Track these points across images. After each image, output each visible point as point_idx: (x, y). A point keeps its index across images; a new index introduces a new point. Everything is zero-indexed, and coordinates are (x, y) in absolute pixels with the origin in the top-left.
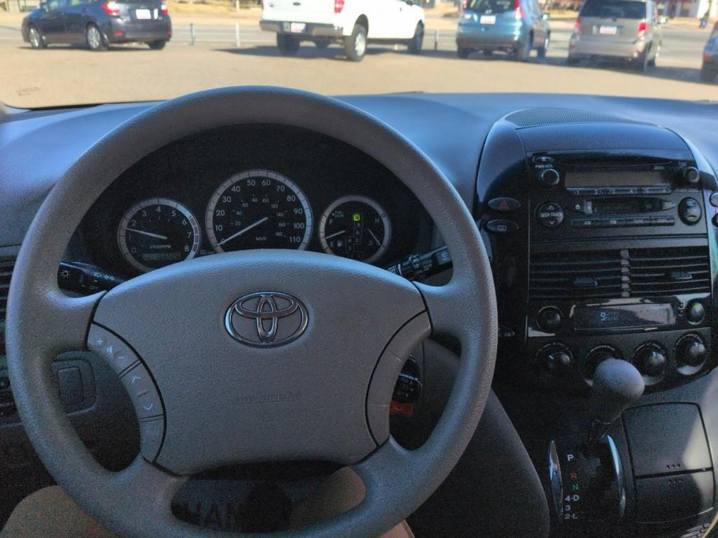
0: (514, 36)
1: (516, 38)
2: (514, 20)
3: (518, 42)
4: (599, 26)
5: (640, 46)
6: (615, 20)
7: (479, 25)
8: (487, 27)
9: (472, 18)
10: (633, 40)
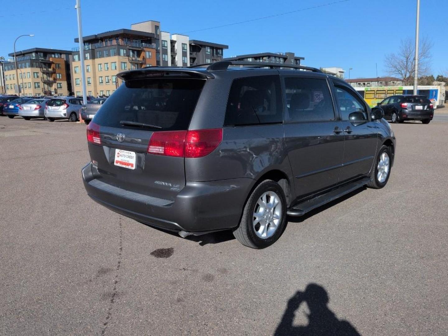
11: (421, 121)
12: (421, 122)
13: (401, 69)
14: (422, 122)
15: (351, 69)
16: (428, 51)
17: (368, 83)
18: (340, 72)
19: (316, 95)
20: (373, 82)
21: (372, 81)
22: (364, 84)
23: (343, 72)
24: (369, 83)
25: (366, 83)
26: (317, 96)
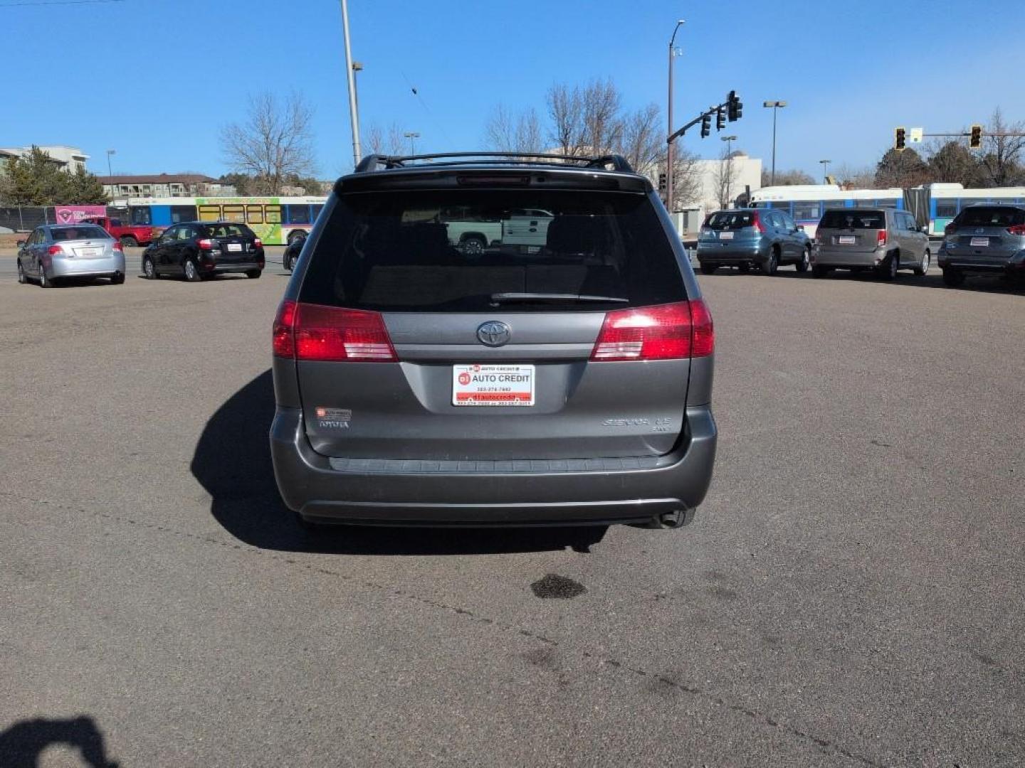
0: (755, 250)
1: (756, 252)
2: (754, 235)
3: (759, 255)
4: (838, 237)
5: (882, 254)
6: (853, 231)
7: (718, 241)
8: (726, 242)
9: (711, 234)
10: (873, 249)
11: (245, 272)
12: (246, 276)
13: (257, 159)
14: (248, 274)
15: (113, 152)
16: (307, 124)
17: (145, 187)
18: (75, 158)
19: (62, 214)
20: (156, 185)
21: (153, 183)
22: (136, 188)
23: (83, 159)
24: (148, 187)
25: (140, 187)
26: (65, 215)
